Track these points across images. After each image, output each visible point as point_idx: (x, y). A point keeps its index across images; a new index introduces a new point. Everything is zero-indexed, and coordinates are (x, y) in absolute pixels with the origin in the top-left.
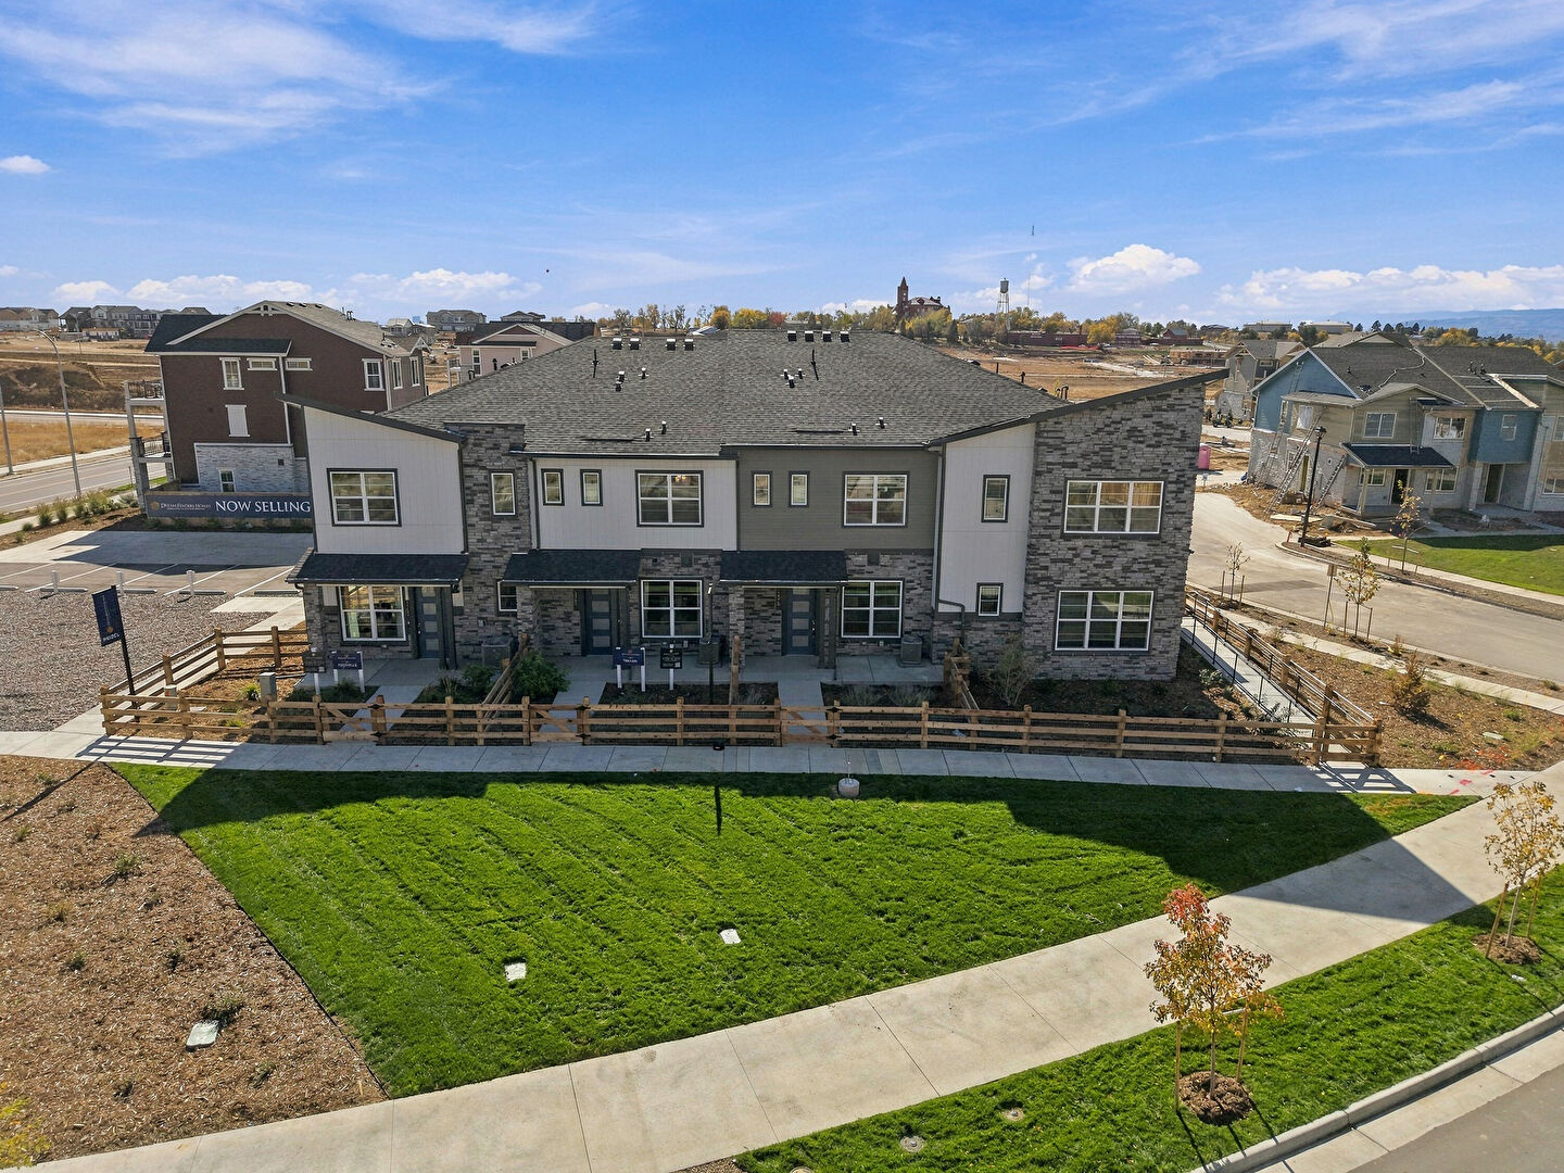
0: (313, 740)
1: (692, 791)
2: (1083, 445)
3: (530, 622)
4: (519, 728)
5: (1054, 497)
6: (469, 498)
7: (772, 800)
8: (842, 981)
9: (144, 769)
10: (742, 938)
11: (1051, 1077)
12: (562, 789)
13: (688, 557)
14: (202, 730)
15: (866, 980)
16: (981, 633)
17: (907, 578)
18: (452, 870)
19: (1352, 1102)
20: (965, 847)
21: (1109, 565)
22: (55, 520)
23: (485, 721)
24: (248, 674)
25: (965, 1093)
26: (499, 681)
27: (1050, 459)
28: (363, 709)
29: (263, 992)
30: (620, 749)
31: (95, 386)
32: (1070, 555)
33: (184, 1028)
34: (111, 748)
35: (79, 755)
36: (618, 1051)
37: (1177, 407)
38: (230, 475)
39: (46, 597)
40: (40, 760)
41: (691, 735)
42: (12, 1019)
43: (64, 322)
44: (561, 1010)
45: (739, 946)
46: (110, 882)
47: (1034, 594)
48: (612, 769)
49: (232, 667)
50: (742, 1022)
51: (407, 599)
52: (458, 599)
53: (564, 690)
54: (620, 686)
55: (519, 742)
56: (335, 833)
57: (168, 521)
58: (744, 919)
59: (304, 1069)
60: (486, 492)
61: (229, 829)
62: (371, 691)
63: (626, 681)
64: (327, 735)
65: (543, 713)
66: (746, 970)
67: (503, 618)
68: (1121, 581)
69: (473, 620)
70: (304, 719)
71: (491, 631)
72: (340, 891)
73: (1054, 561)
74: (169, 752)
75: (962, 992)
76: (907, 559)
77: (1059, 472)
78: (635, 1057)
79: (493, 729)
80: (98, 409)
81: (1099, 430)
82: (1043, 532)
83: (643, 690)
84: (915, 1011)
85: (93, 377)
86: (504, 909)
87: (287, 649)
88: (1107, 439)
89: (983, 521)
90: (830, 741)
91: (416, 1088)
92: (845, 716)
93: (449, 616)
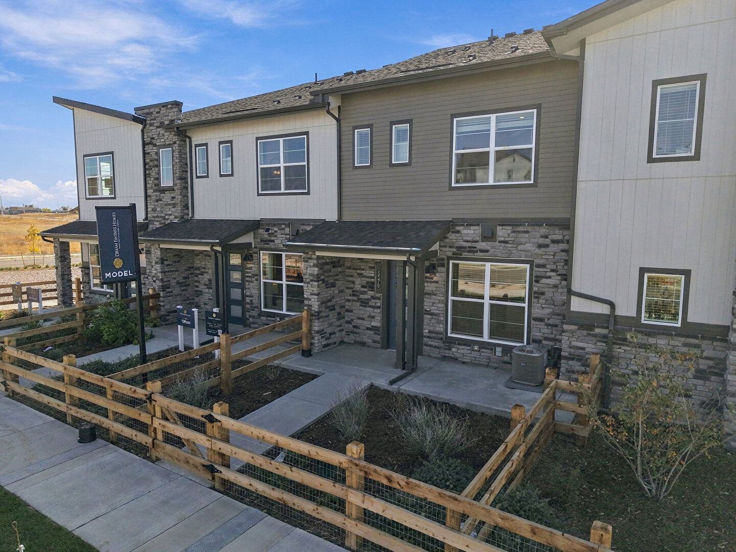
6: (148, 172)
16: (645, 353)
17: (537, 261)
76: (536, 233)
89: (651, 159)
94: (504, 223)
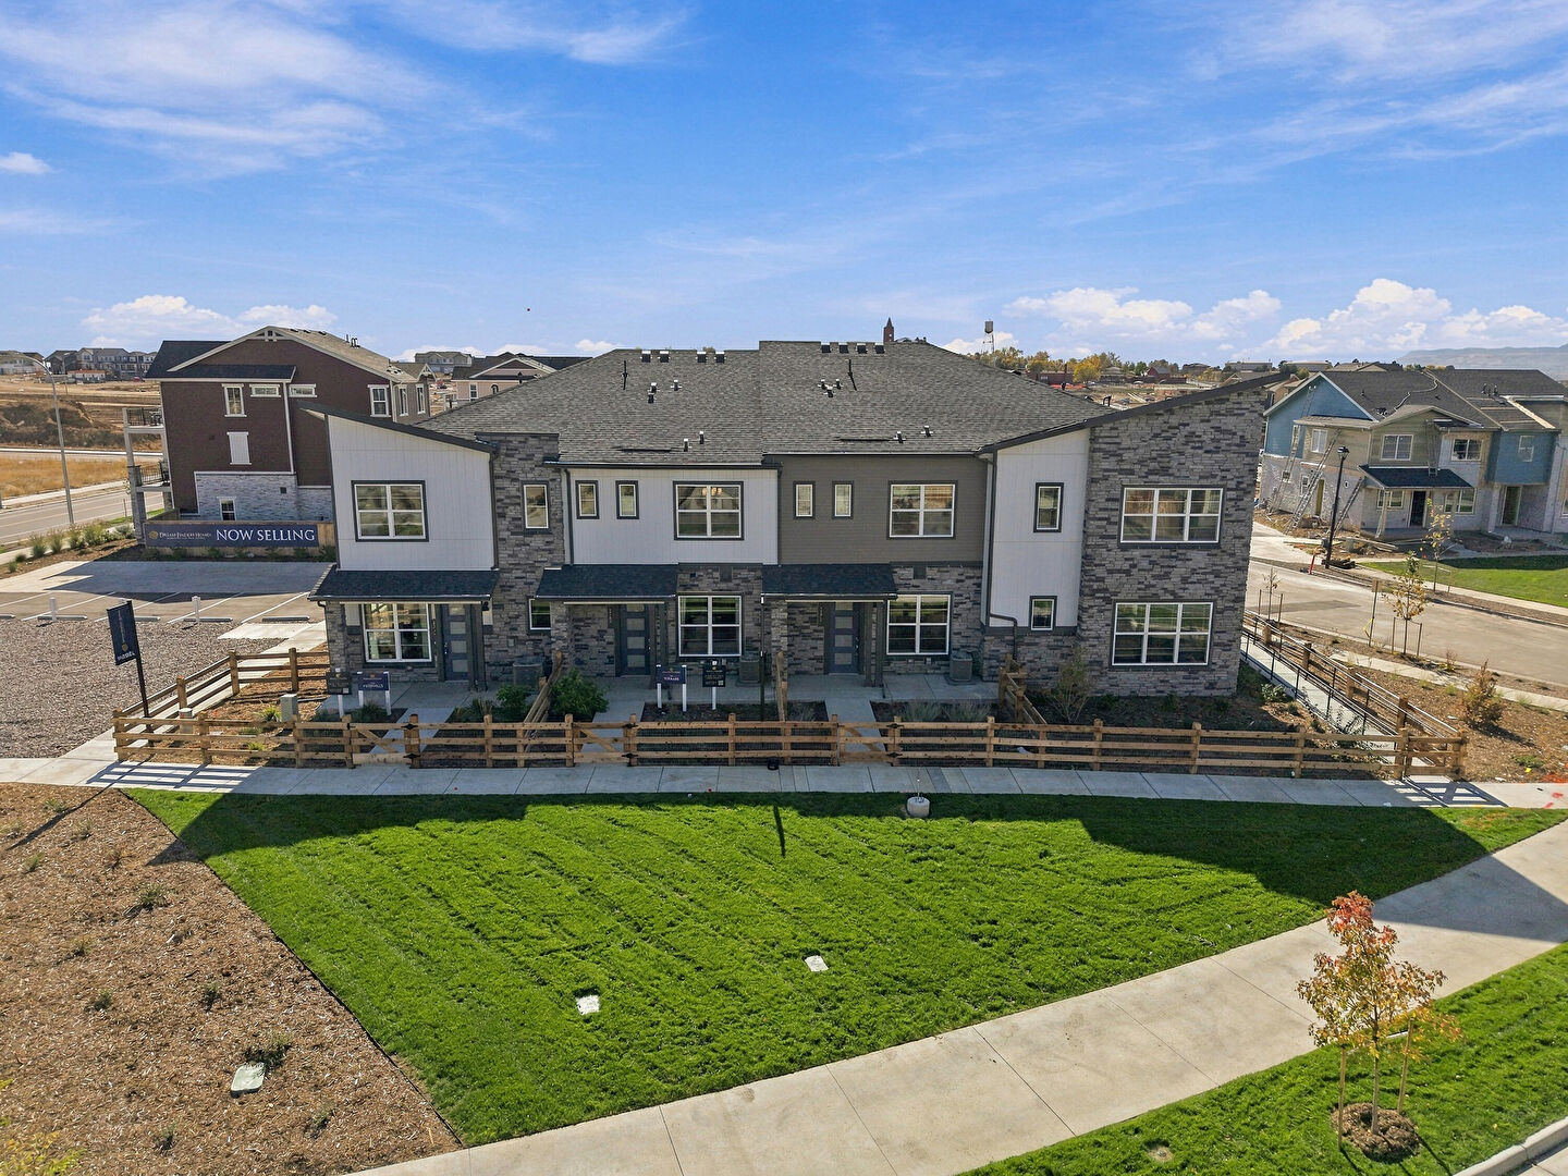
0: (340, 764)
1: (752, 811)
2: (1141, 451)
3: (564, 640)
4: (562, 748)
5: (1110, 505)
6: (500, 511)
7: (840, 821)
8: (946, 1011)
9: (163, 795)
10: (829, 965)
11: (1195, 1113)
12: (615, 811)
13: (726, 571)
14: (222, 754)
15: (972, 1010)
16: (1034, 648)
17: (956, 592)
18: (507, 897)
19: (1528, 1135)
20: (1052, 867)
21: (1167, 576)
22: (49, 551)
23: (526, 741)
24: (266, 697)
25: (1103, 1132)
26: (538, 701)
27: (1105, 465)
28: (395, 730)
29: (310, 1031)
30: (670, 770)
31: (83, 424)
32: (1126, 566)
33: (226, 1072)
34: (124, 774)
35: (89, 782)
36: (712, 1090)
37: (1236, 412)
38: (231, 505)
39: (44, 625)
40: (48, 787)
41: (743, 754)
42: (33, 1065)
43: (49, 365)
44: (645, 1045)
45: (827, 974)
46: (134, 912)
47: (1091, 607)
48: (664, 789)
49: (249, 692)
50: (844, 1056)
51: (434, 617)
52: (487, 617)
53: (603, 710)
54: (660, 706)
55: (561, 762)
56: (375, 859)
57: (168, 551)
58: (827, 945)
59: (365, 1114)
60: (519, 504)
61: (261, 855)
62: (398, 713)
63: (666, 701)
64: (358, 758)
65: (586, 731)
66: (840, 1000)
67: (533, 637)
68: (1180, 593)
69: (503, 639)
70: (334, 741)
71: (521, 650)
72: (387, 920)
73: (1110, 572)
74: (187, 778)
75: (1077, 1020)
76: (955, 573)
77: (1116, 478)
78: (730, 1096)
79: (534, 749)
80: (86, 446)
81: (1156, 436)
82: (1100, 542)
83: (685, 709)
84: (1030, 1042)
85: (82, 415)
86: (568, 937)
87: (303, 673)
88: (1164, 445)
89: (1035, 531)
90: (891, 759)
91: (493, 1134)
92: (905, 733)
93: (479, 636)
94: (931, 565)
